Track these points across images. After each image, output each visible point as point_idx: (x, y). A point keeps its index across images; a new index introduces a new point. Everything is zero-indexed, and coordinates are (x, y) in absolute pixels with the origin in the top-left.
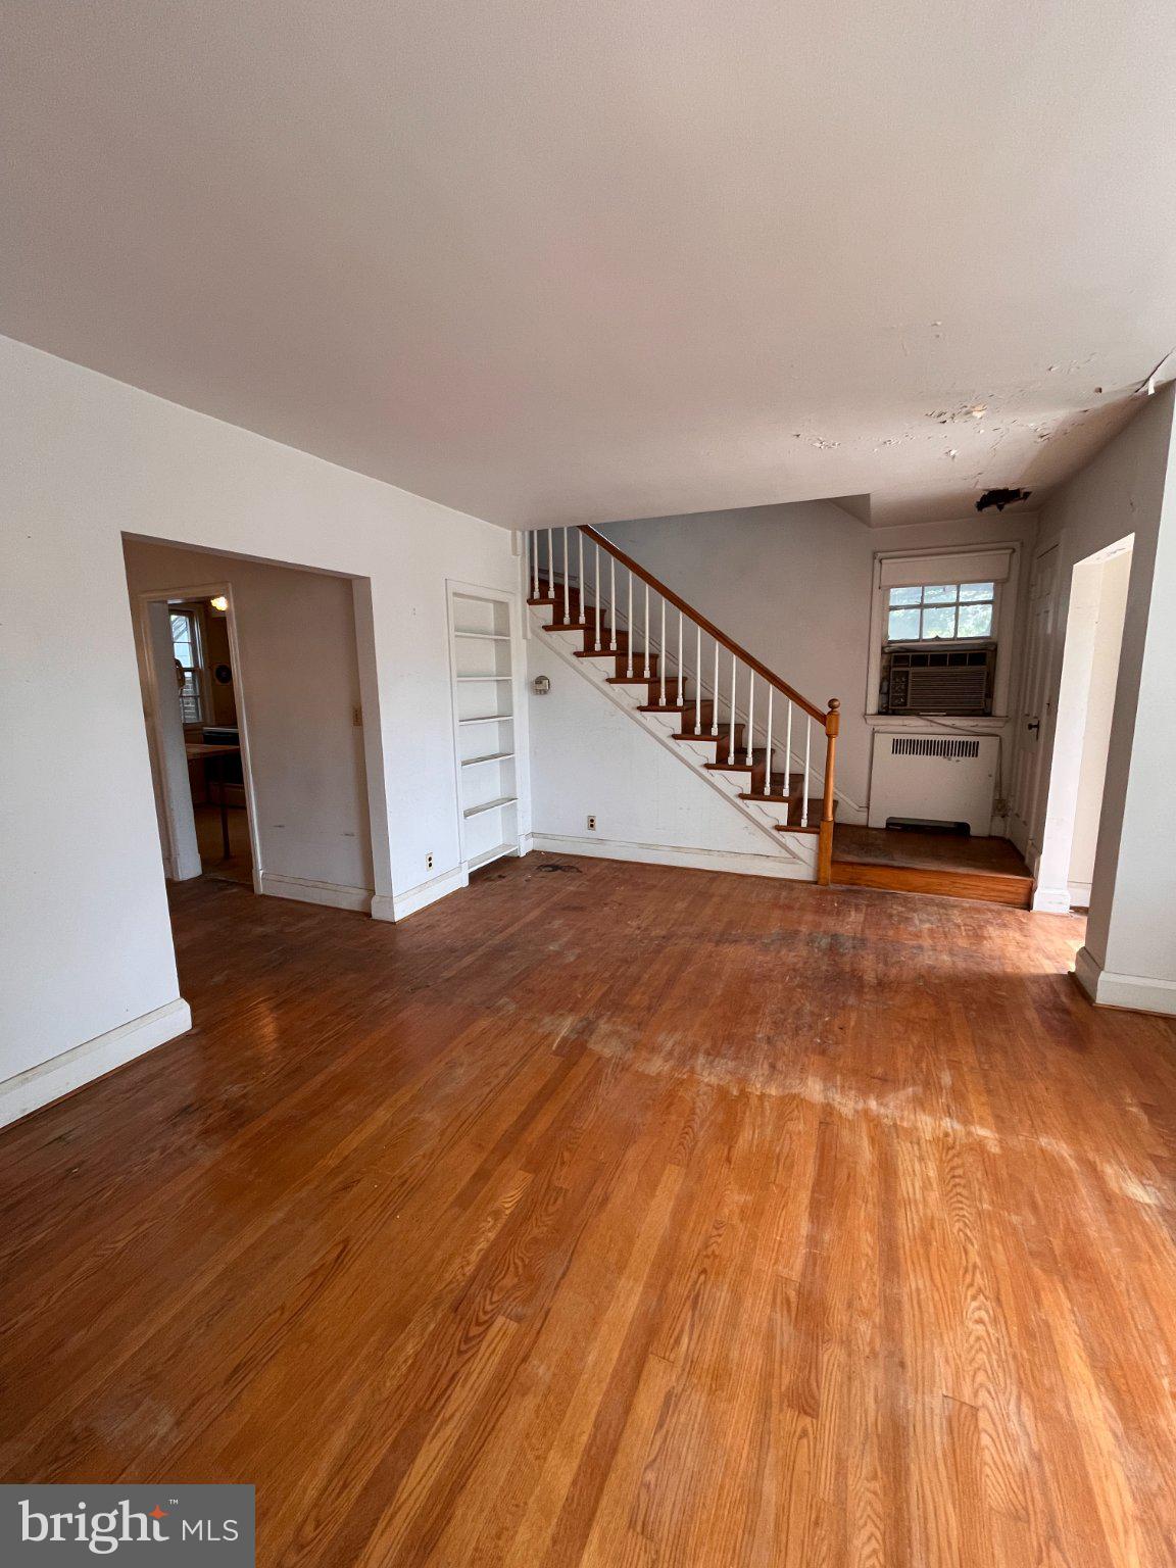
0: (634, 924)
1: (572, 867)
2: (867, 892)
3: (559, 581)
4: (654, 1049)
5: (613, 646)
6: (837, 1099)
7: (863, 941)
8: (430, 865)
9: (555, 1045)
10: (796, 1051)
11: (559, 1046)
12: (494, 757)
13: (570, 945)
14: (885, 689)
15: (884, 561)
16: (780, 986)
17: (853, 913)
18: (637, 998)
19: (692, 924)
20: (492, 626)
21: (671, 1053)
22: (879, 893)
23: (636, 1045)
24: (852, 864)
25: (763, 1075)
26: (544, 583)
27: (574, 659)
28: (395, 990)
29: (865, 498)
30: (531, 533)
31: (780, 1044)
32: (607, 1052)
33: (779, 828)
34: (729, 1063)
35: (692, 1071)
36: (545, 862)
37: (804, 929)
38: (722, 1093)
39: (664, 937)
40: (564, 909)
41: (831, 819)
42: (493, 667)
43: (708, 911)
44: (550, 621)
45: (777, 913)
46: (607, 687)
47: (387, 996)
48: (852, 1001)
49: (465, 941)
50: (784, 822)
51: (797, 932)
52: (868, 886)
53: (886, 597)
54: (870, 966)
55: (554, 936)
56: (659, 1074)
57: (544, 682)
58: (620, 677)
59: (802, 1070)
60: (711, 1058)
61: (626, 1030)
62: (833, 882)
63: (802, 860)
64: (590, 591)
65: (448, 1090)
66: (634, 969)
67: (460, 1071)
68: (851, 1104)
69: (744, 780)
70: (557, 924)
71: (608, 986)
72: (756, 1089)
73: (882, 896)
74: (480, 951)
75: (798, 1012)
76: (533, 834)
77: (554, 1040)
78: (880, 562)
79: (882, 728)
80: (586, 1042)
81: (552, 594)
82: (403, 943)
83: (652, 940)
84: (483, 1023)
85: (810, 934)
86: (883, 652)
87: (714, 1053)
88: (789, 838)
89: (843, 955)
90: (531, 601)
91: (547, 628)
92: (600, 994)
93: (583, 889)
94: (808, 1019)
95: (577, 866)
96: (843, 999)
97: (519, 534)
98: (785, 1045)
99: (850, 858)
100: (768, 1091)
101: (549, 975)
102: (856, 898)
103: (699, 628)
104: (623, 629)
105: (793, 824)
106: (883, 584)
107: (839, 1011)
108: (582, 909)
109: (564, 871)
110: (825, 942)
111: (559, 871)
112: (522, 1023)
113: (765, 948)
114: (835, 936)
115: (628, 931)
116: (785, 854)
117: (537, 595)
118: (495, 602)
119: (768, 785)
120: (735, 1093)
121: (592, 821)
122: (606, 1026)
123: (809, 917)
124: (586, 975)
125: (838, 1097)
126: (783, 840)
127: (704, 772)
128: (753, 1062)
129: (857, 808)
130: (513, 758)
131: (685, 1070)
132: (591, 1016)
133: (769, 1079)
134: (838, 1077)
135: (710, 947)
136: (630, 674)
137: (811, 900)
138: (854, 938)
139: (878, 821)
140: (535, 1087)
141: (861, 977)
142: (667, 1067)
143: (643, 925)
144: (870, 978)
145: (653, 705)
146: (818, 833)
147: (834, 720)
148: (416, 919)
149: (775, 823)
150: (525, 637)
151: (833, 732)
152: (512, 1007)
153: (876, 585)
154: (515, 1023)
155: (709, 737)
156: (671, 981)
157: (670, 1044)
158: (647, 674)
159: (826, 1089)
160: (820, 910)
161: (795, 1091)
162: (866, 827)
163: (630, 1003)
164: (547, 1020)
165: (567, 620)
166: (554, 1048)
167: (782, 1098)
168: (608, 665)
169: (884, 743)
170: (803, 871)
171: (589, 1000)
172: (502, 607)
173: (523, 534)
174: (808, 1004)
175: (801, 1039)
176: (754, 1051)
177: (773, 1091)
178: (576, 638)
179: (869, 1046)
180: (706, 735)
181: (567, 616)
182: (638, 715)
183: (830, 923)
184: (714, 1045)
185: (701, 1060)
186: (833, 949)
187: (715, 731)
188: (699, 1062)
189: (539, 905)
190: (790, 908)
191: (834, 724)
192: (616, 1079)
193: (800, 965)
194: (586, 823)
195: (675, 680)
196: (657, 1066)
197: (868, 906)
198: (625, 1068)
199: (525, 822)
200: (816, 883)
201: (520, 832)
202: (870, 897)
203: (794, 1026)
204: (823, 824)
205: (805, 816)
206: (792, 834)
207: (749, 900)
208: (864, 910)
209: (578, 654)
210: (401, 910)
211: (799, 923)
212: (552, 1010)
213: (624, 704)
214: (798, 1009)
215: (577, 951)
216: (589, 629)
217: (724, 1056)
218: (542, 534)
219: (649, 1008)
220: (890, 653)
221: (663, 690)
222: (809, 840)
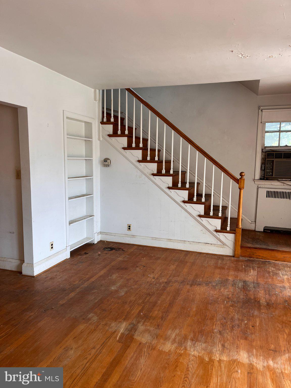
0: (152, 276)
1: (120, 248)
2: (257, 261)
3: (116, 114)
4: (166, 338)
5: (141, 145)
6: (254, 360)
7: (258, 284)
8: (52, 248)
9: (118, 338)
10: (233, 338)
11: (120, 338)
12: (83, 196)
13: (121, 287)
14: (263, 168)
15: (263, 111)
16: (222, 306)
17: (252, 271)
18: (156, 312)
19: (178, 276)
20: (83, 134)
21: (174, 340)
22: (263, 261)
23: (157, 336)
24: (250, 248)
25: (219, 350)
26: (109, 115)
27: (123, 151)
28: (36, 311)
29: (257, 82)
30: (103, 91)
31: (225, 335)
32: (144, 340)
33: (217, 231)
34: (203, 344)
35: (186, 349)
36: (106, 246)
37: (230, 278)
38: (201, 360)
39: (166, 283)
40: (118, 269)
41: (240, 227)
42: (84, 153)
43: (186, 270)
44: (111, 132)
45: (217, 271)
46: (138, 164)
47: (33, 314)
48: (256, 313)
49: (70, 285)
50: (219, 228)
51: (227, 280)
52: (257, 258)
53: (264, 127)
54: (262, 295)
55: (114, 283)
56: (170, 351)
57: (108, 161)
58: (144, 160)
59: (238, 347)
60: (194, 342)
61: (152, 329)
62: (241, 256)
63: (228, 246)
64: (130, 120)
65: (66, 362)
66: (153, 299)
67: (72, 352)
68: (261, 363)
69: (201, 209)
70: (114, 276)
71: (142, 307)
72: (217, 358)
73: (264, 263)
74: (78, 290)
75: (232, 319)
76: (101, 233)
77: (117, 334)
78: (262, 111)
79: (261, 186)
80: (133, 335)
81: (112, 120)
82: (38, 287)
83: (160, 284)
84: (82, 327)
85: (234, 281)
86: (262, 152)
87: (195, 340)
88: (222, 236)
89: (249, 291)
90: (102, 123)
91: (110, 136)
92: (138, 310)
93: (126, 259)
94: (237, 322)
95: (122, 248)
96: (252, 312)
97: (97, 91)
98: (228, 335)
99: (249, 245)
100: (222, 358)
101: (113, 302)
102: (253, 264)
103: (181, 138)
104: (146, 137)
105: (223, 229)
106: (262, 121)
107: (251, 318)
108: (126, 269)
109: (116, 250)
110: (240, 285)
111: (114, 251)
112: (100, 327)
113: (214, 287)
114: (245, 282)
115: (149, 280)
116: (219, 243)
117: (105, 120)
118: (86, 122)
119: (212, 211)
120: (207, 360)
121: (129, 226)
122: (142, 327)
123: (232, 273)
124: (131, 302)
125: (255, 360)
126: (219, 237)
127: (182, 204)
128: (214, 344)
129: (251, 222)
130: (93, 196)
131: (182, 348)
132: (134, 322)
133: (223, 352)
134: (254, 350)
135: (188, 287)
136: (149, 158)
137: (232, 265)
138: (254, 283)
139: (260, 228)
140: (109, 359)
141: (259, 301)
142: (174, 347)
143: (156, 277)
144: (263, 302)
145: (159, 173)
146: (235, 233)
147: (242, 181)
148: (45, 274)
149: (215, 229)
150: (99, 139)
151: (242, 187)
152: (95, 318)
153: (260, 121)
154: (97, 326)
155: (185, 188)
156: (171, 304)
157: (173, 336)
158: (156, 159)
159: (249, 357)
160: (237, 269)
161: (235, 358)
162: (255, 231)
163: (153, 315)
164: (113, 324)
165: (119, 132)
166: (118, 339)
167: (229, 362)
168: (138, 154)
169: (263, 193)
170: (228, 251)
171: (133, 314)
172: (88, 125)
173: (99, 90)
174: (236, 315)
175: (235, 332)
176: (214, 338)
177: (225, 358)
178: (124, 141)
179: (266, 335)
180: (183, 188)
181: (119, 130)
182: (152, 177)
183: (242, 275)
184: (195, 336)
185: (189, 343)
186: (245, 288)
187: (187, 186)
188: (188, 344)
189: (105, 267)
190: (223, 268)
191: (242, 183)
192: (149, 354)
193: (230, 296)
194: (127, 227)
195: (170, 162)
196: (168, 347)
197: (258, 267)
198: (153, 349)
199: (97, 227)
200: (234, 257)
201: (95, 231)
202: (259, 263)
203: (231, 326)
204: (237, 229)
205: (229, 226)
206: (223, 234)
207: (204, 265)
208: (257, 269)
209: (124, 149)
210: (38, 270)
211: (228, 276)
212: (116, 319)
213: (145, 172)
214: (232, 317)
215: (125, 289)
216: (130, 137)
217: (200, 341)
218: (109, 91)
219: (162, 318)
220: (266, 152)
221: (164, 166)
222: (231, 237)
